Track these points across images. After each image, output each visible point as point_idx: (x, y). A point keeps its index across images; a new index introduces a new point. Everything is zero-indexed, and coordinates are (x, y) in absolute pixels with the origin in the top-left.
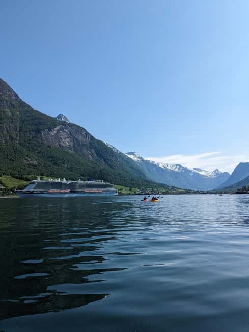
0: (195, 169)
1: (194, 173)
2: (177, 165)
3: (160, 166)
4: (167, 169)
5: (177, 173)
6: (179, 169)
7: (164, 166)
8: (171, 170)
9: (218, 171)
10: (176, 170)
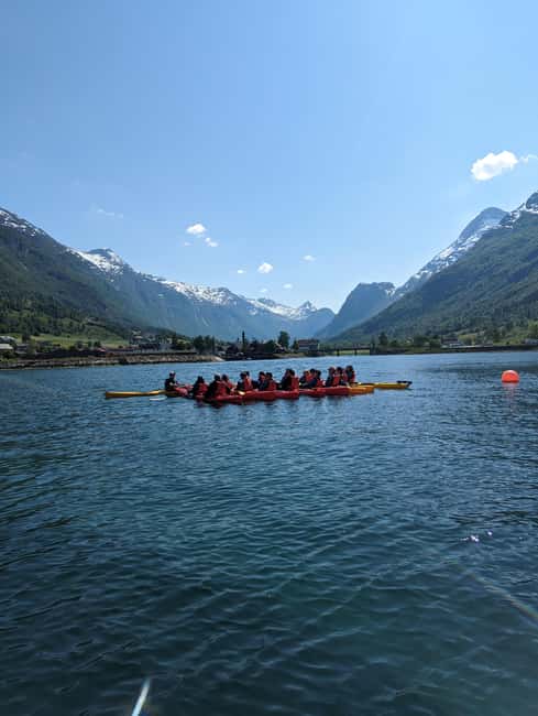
0: (260, 300)
1: (259, 309)
2: (220, 290)
3: (178, 289)
4: (194, 298)
5: (220, 307)
6: (224, 299)
7: (187, 291)
8: (204, 301)
9: (310, 305)
10: (218, 300)
